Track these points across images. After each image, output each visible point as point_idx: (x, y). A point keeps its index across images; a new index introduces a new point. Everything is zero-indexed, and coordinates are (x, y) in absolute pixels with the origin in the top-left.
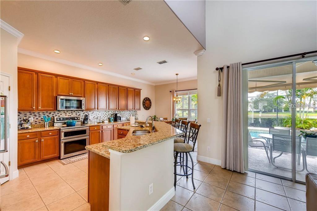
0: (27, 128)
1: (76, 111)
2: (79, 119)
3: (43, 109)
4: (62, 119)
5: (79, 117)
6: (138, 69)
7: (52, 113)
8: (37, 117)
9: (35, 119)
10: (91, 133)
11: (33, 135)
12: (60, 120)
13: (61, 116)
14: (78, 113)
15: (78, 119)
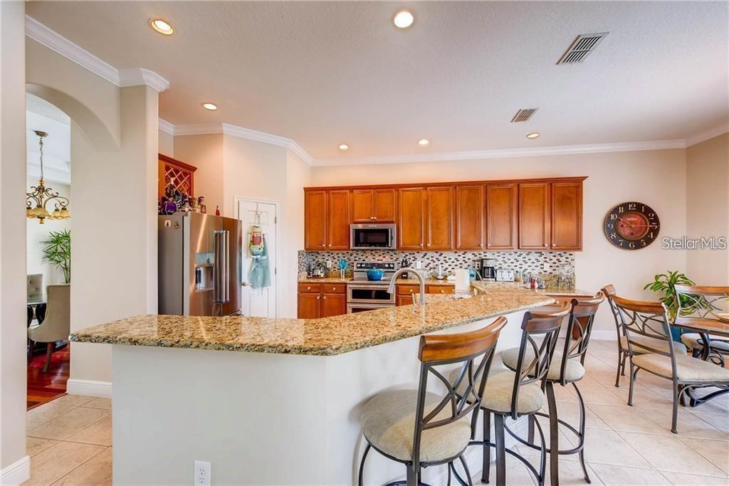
0: (318, 277)
1: (390, 252)
2: (393, 268)
3: (334, 247)
4: (363, 265)
5: (393, 264)
6: (524, 115)
7: (354, 255)
8: (336, 261)
9: (333, 263)
10: (403, 300)
11: (315, 287)
12: (361, 267)
13: (367, 261)
14: (394, 255)
15: (389, 268)
